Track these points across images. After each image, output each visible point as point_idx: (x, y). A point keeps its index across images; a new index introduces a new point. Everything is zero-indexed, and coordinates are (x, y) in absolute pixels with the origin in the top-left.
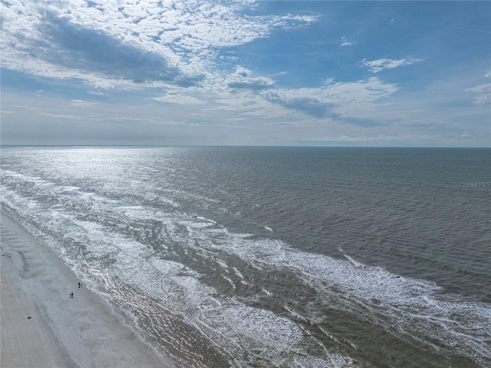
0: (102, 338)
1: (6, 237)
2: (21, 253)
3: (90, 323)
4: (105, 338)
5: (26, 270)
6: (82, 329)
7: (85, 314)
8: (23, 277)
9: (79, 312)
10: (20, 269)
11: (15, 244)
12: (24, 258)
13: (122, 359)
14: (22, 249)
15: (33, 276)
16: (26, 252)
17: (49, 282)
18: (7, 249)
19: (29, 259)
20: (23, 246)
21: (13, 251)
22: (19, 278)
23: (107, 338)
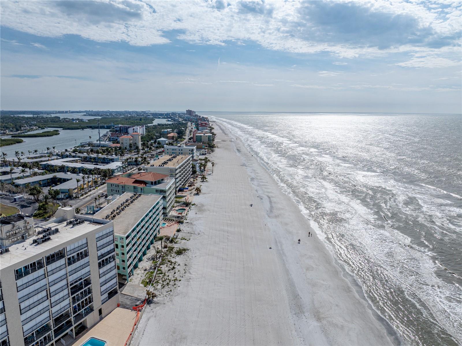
0: (322, 282)
1: (261, 183)
2: (269, 198)
3: (314, 266)
4: (325, 283)
5: (271, 211)
6: (307, 269)
7: (311, 257)
8: (269, 216)
9: (306, 255)
10: (268, 210)
11: (266, 190)
12: (270, 202)
13: (337, 305)
14: (270, 195)
15: (276, 217)
16: (273, 197)
17: (286, 224)
18: (260, 193)
19: (275, 203)
20: (271, 192)
21: (264, 194)
22: (267, 216)
23: (327, 284)
